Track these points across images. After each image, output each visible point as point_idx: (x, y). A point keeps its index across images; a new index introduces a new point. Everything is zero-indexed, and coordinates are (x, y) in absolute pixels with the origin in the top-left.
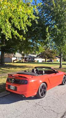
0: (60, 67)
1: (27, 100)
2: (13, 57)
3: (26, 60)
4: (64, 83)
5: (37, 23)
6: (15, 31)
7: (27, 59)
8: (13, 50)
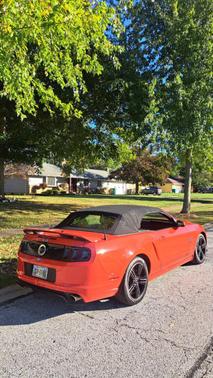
0: (184, 211)
1: (85, 313)
2: (31, 176)
3: (74, 187)
4: (201, 258)
5: (117, 64)
6: (47, 87)
7: (78, 184)
8: (35, 155)
